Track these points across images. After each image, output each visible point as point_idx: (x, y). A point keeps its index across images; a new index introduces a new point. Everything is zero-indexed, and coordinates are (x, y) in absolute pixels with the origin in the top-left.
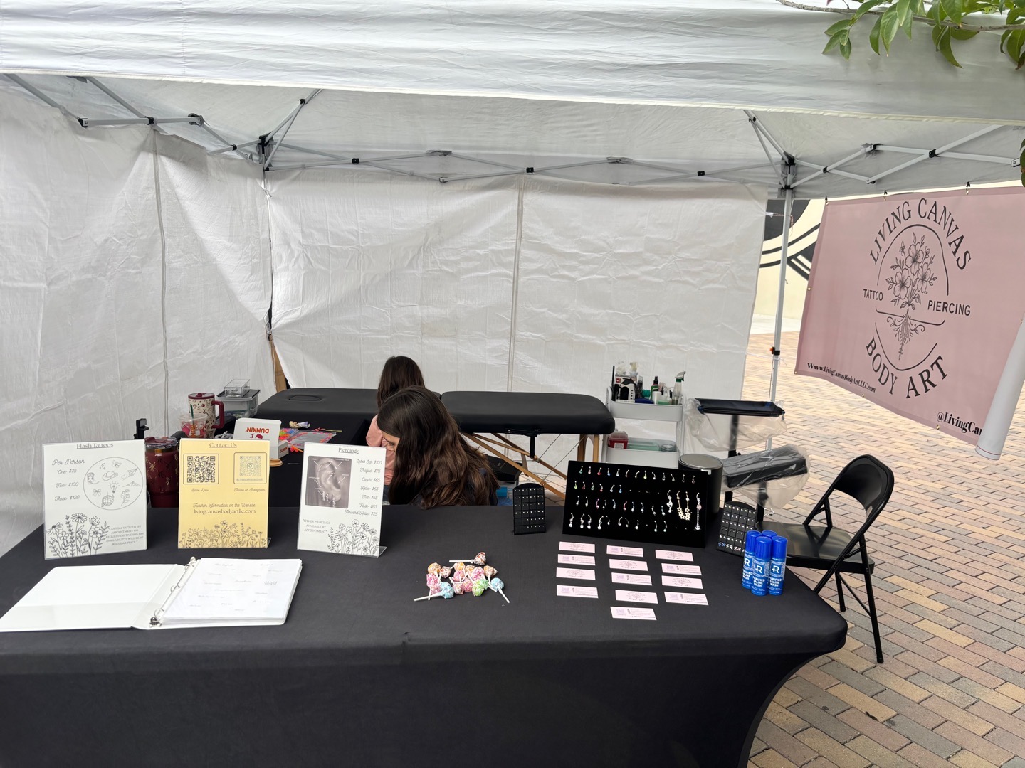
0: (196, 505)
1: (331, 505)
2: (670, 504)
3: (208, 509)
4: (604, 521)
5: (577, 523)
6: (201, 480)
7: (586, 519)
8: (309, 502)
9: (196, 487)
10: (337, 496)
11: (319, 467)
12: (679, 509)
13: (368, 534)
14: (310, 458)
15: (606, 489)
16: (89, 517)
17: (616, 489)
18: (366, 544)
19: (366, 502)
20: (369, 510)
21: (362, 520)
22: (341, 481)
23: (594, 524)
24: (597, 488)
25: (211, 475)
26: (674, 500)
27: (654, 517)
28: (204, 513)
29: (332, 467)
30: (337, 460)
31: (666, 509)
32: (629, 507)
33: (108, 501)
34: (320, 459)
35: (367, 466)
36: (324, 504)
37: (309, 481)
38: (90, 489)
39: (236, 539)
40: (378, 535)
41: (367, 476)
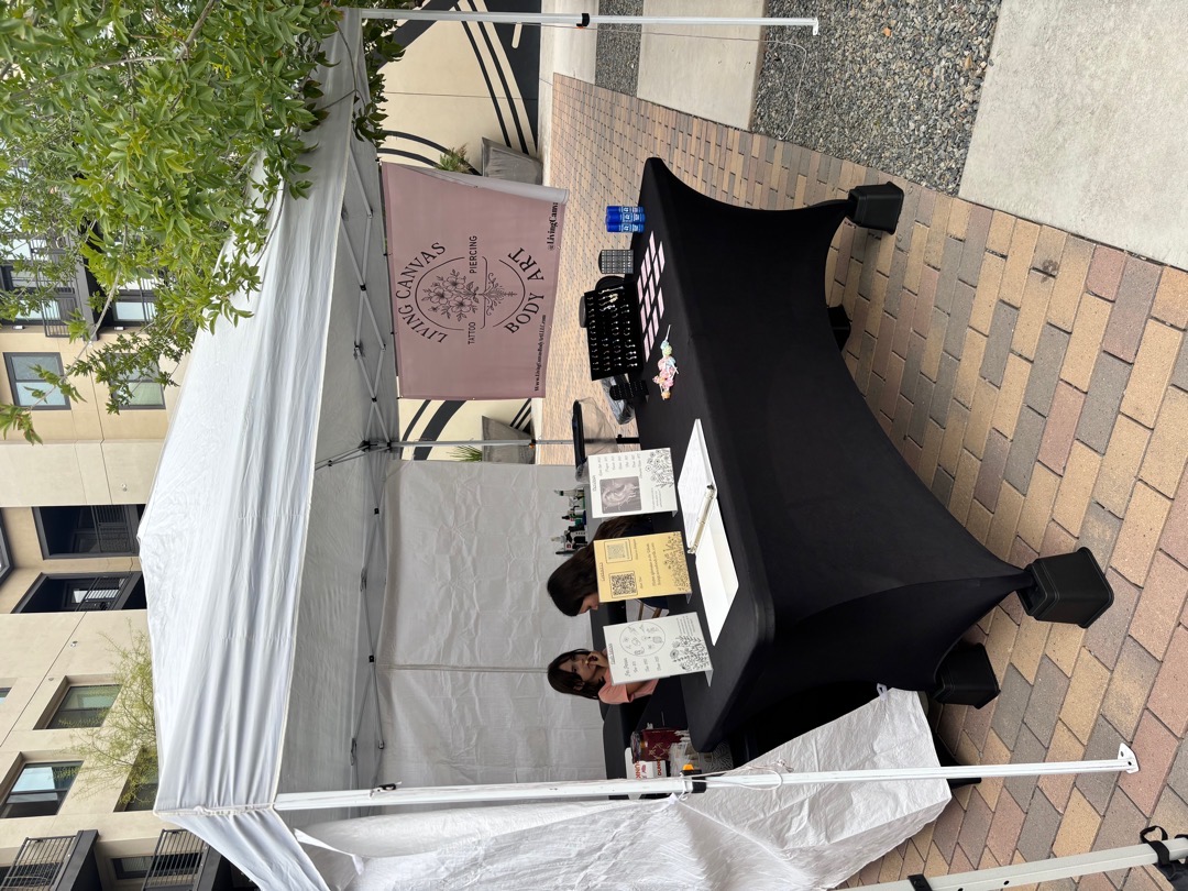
0: (654, 585)
1: (638, 489)
2: (609, 307)
3: (656, 576)
4: (629, 344)
5: (634, 361)
6: (632, 583)
7: (630, 356)
8: (640, 509)
9: (638, 585)
10: (631, 486)
11: (610, 504)
12: (611, 301)
13: (654, 458)
14: (604, 512)
15: (607, 349)
16: (672, 648)
17: (606, 343)
18: (663, 458)
19: (631, 464)
20: (637, 460)
21: (645, 464)
22: (618, 485)
23: (632, 349)
24: (607, 355)
25: (627, 577)
26: (606, 305)
27: (620, 314)
28: (659, 577)
29: (608, 494)
30: (602, 491)
31: (612, 309)
32: (616, 331)
33: (658, 640)
34: (603, 505)
35: (604, 468)
36: (638, 495)
37: (622, 510)
38: (647, 652)
39: (677, 554)
40: (654, 451)
41: (611, 466)
